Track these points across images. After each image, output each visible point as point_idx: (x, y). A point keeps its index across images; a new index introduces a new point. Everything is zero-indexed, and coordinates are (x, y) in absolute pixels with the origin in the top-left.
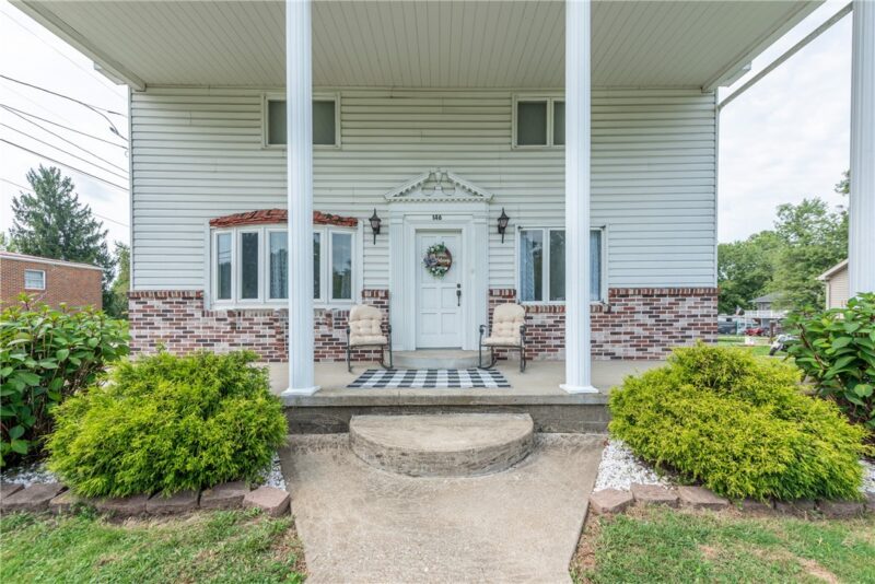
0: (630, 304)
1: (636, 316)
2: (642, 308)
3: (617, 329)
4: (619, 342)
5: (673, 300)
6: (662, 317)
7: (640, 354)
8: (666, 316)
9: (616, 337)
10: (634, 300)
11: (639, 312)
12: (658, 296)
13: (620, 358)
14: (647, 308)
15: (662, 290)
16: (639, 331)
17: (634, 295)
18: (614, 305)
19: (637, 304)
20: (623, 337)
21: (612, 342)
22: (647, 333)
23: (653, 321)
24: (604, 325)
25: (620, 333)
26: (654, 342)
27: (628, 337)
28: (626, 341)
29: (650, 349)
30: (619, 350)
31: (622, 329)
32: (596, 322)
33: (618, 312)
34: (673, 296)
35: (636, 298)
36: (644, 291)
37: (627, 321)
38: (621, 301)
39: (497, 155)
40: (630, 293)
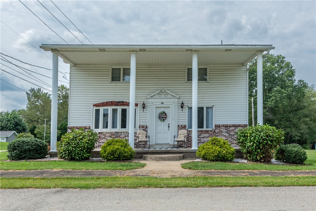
1: (223, 133)
2: (224, 131)
5: (234, 128)
6: (231, 133)
10: (222, 128)
12: (229, 127)
14: (226, 131)
15: (230, 125)
16: (223, 138)
17: (222, 127)
18: (216, 130)
22: (226, 138)
23: (228, 134)
24: (213, 136)
32: (211, 135)
33: (217, 132)
34: (234, 127)
35: (223, 128)
36: (225, 125)
37: (220, 135)
38: (218, 128)
39: (181, 84)
40: (221, 126)
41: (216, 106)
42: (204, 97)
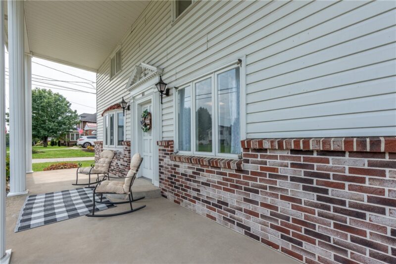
0: (270, 163)
1: (280, 183)
2: (289, 172)
3: (252, 196)
4: (256, 215)
6: (332, 193)
7: (290, 246)
8: (346, 194)
9: (251, 207)
10: (275, 157)
11: (285, 177)
13: (257, 238)
14: (301, 173)
16: (284, 207)
17: (273, 149)
18: (247, 161)
19: (282, 163)
20: (260, 210)
21: (246, 211)
22: (301, 216)
23: (313, 197)
24: (236, 187)
25: (256, 203)
26: (313, 235)
27: (267, 212)
28: (263, 216)
29: (306, 245)
30: (255, 225)
31: (259, 198)
32: (227, 180)
33: (253, 173)
34: (362, 153)
35: (278, 154)
36: (288, 143)
37: (265, 188)
38: (256, 157)
39: (165, 36)
40: (266, 145)
41: (250, 60)
42: (210, 44)
